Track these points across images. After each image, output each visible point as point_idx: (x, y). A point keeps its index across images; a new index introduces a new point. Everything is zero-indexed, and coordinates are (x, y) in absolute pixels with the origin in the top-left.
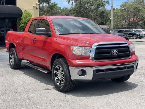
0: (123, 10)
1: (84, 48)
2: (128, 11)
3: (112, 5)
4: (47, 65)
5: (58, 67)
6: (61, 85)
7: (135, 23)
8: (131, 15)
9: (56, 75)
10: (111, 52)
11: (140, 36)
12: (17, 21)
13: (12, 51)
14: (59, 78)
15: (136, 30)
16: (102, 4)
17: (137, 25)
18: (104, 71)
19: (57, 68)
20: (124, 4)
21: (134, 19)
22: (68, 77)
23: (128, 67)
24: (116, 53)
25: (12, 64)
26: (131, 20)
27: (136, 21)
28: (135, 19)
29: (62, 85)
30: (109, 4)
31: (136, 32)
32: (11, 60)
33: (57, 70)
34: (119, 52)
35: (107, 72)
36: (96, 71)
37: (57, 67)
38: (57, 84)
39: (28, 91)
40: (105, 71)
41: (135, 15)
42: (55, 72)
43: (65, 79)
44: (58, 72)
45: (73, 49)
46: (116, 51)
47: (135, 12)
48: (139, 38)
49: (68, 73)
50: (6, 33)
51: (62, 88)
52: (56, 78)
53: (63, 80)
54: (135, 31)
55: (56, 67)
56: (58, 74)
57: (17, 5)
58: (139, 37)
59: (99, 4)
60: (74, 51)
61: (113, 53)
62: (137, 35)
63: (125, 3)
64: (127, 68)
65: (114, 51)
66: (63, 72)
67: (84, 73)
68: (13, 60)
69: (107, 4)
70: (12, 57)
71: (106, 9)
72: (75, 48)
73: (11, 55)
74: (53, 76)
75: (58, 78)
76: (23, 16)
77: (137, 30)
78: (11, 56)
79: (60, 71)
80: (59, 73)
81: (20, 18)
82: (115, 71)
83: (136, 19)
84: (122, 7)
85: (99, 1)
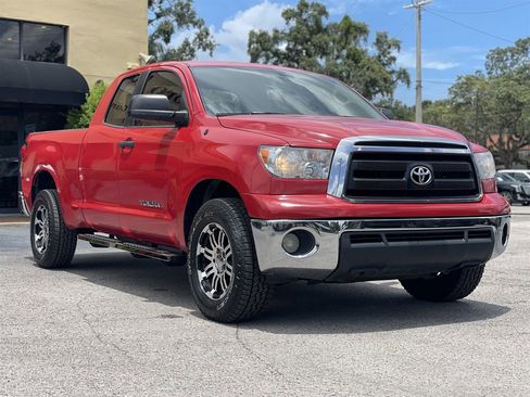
0: (459, 105)
1: (306, 152)
2: (479, 109)
3: (419, 81)
4: (170, 234)
5: (210, 233)
6: (222, 296)
7: (506, 152)
8: (489, 124)
9: (203, 262)
10: (407, 173)
11: (523, 195)
12: (65, 118)
13: (44, 202)
14: (214, 271)
15: (510, 174)
16: (382, 83)
17: (515, 160)
18: (381, 240)
19: (207, 234)
20: (463, 83)
21: (500, 140)
22: (248, 260)
23: (469, 233)
24: (427, 177)
25: (40, 250)
26: (491, 141)
27: (511, 145)
28: (505, 139)
29: (225, 293)
30: (408, 82)
31: (508, 182)
32: (37, 237)
33: (206, 242)
34: (436, 174)
35: (391, 244)
36: (351, 237)
37: (206, 229)
38: (207, 294)
39: (97, 320)
40: (384, 238)
41: (506, 124)
42: (200, 250)
43: (237, 270)
44: (210, 251)
45: (265, 158)
46: (425, 171)
47: (503, 112)
48: (520, 201)
49: (247, 245)
50: (25, 138)
51: (223, 304)
52: (202, 275)
53: (227, 277)
54: (504, 177)
55: (204, 231)
56: (209, 258)
57: (70, 63)
58: (519, 198)
59: (373, 82)
60: (270, 163)
61: (416, 177)
62: (513, 192)
63: (468, 79)
64: (466, 234)
65: (417, 170)
66: (229, 246)
67: (305, 243)
68: (44, 235)
69: (399, 82)
70: (44, 223)
71: (397, 103)
72: (274, 153)
73: (40, 218)
74: (193, 265)
75: (211, 272)
76: (89, 99)
77: (513, 175)
78: (37, 221)
79: (218, 246)
80: (214, 252)
81: (80, 109)
82: (421, 243)
83: (510, 138)
84: (456, 94)
85: (373, 71)
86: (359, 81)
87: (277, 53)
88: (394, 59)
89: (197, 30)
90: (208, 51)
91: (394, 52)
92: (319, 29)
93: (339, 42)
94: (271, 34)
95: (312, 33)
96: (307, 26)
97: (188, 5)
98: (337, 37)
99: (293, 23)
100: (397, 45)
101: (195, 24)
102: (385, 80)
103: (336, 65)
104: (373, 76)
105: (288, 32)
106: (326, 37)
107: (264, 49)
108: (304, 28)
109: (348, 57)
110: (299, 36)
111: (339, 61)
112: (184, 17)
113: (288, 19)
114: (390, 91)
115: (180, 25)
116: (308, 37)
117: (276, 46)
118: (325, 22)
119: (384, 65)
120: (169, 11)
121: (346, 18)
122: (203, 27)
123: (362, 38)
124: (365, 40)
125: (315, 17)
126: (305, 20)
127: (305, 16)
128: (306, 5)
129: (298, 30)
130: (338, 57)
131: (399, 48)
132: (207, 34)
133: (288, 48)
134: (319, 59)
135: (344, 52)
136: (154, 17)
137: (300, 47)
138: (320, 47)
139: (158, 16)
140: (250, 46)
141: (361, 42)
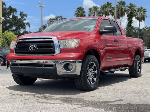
24: (34, 48)
36: (12, 64)
46: (34, 46)
61: (31, 48)
69: (27, 26)
91: (25, 18)
109: (12, 18)
114: (25, 28)
121: (10, 7)
131: (27, 16)
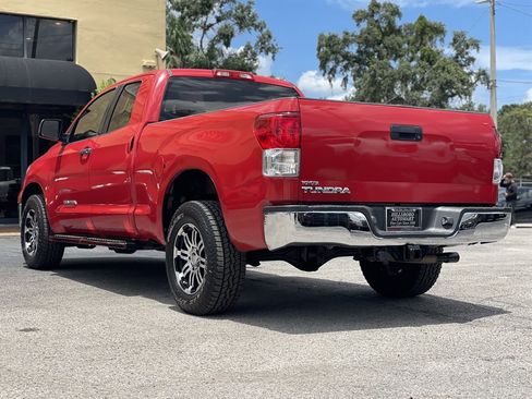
3: (494, 81)
12: (70, 120)
16: (459, 85)
57: (79, 61)
69: (479, 84)
85: (448, 72)
86: (434, 84)
87: (346, 57)
88: (473, 60)
89: (258, 33)
90: (270, 54)
91: (472, 52)
92: (392, 30)
93: (413, 44)
94: (341, 36)
95: (384, 34)
96: (379, 27)
97: (248, 8)
98: (411, 38)
99: (364, 25)
100: (476, 45)
101: (256, 27)
102: (463, 82)
103: (409, 68)
104: (449, 77)
105: (358, 33)
106: (399, 39)
107: (333, 53)
108: (375, 29)
109: (422, 58)
110: (370, 38)
111: (414, 63)
112: (244, 20)
113: (359, 20)
114: (468, 94)
115: (241, 28)
116: (379, 38)
117: (346, 49)
118: (398, 23)
119: (461, 66)
120: (229, 14)
121: (421, 18)
122: (264, 30)
123: (438, 38)
124: (442, 40)
125: (387, 18)
126: (377, 21)
127: (376, 17)
128: (378, 6)
129: (369, 32)
130: (412, 59)
131: (478, 48)
132: (270, 36)
133: (358, 51)
134: (392, 62)
135: (419, 54)
136: (214, 21)
137: (371, 50)
138: (392, 49)
139: (219, 20)
140: (319, 50)
141: (438, 43)
